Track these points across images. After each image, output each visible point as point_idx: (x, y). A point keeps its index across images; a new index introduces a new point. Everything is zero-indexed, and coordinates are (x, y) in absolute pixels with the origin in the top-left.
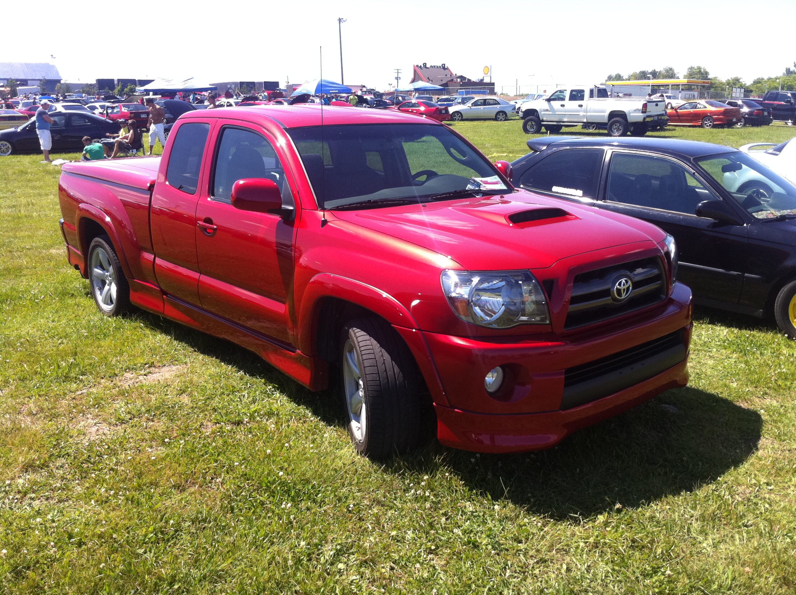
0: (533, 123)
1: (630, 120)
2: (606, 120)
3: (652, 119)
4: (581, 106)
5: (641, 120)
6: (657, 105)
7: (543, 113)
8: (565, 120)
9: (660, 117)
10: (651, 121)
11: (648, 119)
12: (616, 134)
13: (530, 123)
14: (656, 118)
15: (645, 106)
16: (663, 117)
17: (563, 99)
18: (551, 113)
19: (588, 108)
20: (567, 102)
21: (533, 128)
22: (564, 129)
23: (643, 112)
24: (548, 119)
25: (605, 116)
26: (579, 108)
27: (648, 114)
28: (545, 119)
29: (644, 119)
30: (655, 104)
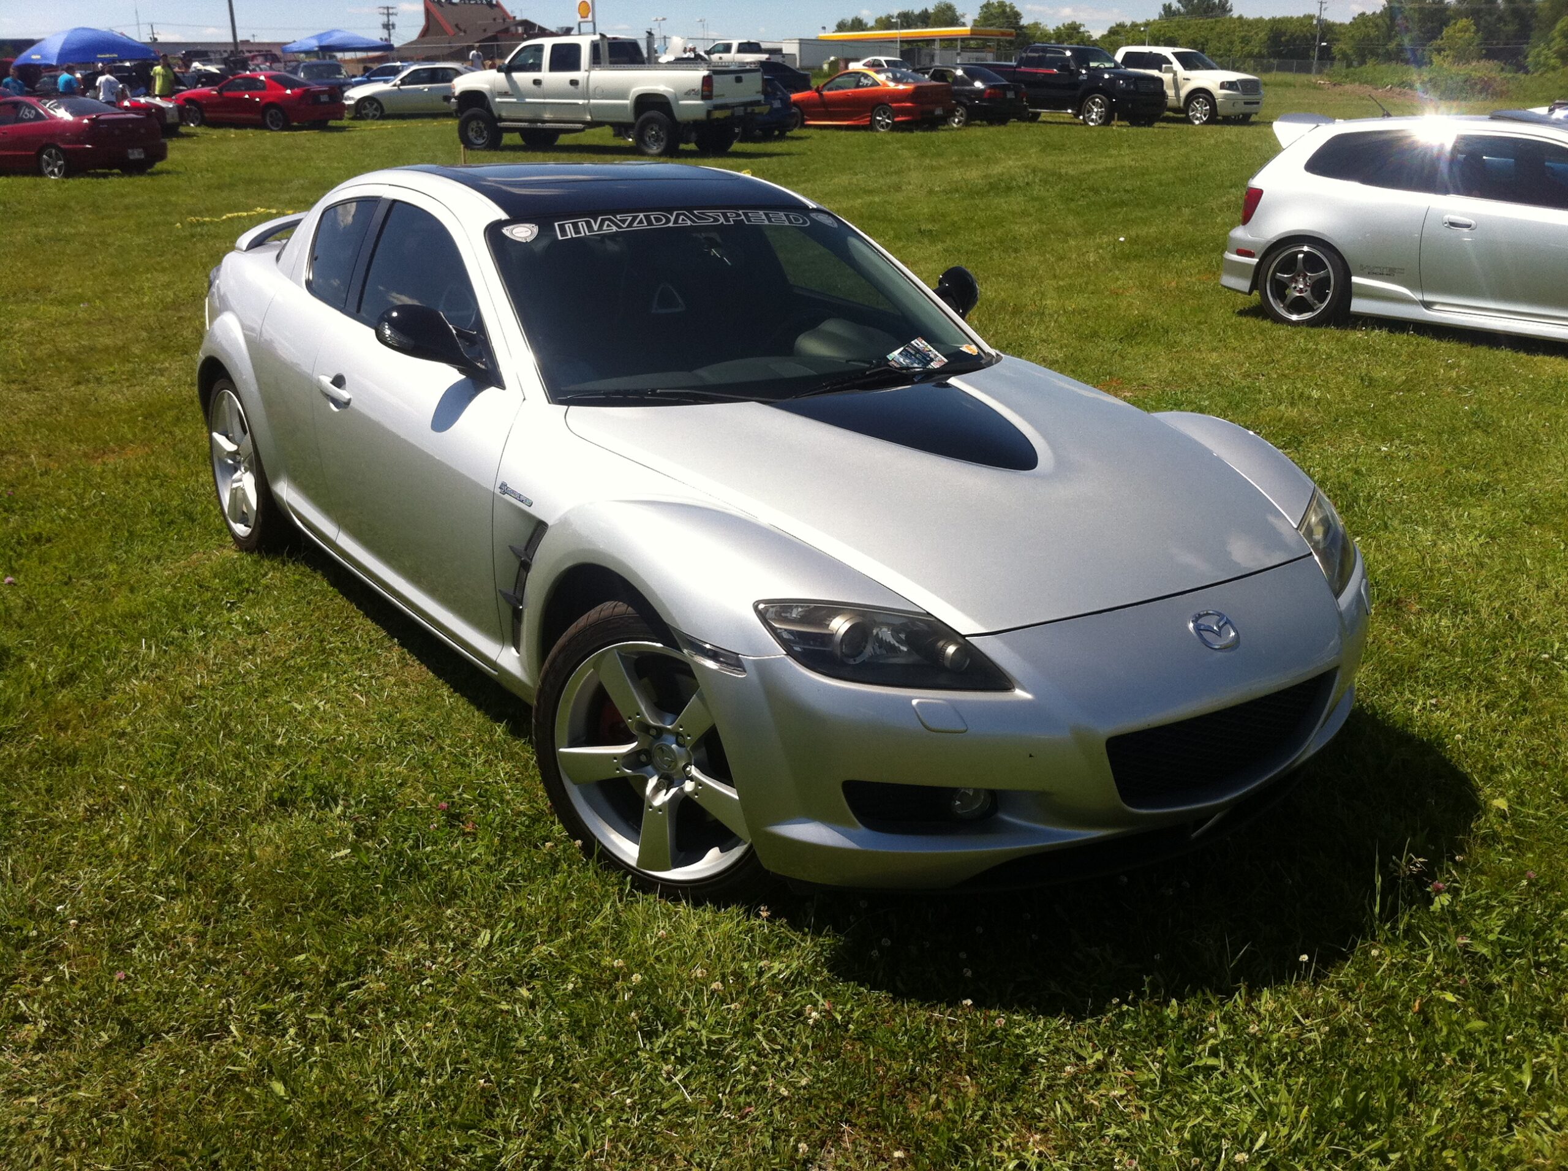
0: (482, 125)
1: (679, 116)
2: (629, 117)
3: (727, 113)
4: (574, 83)
5: (702, 115)
6: (739, 80)
7: (498, 100)
8: (547, 116)
9: (749, 110)
10: (726, 118)
11: (717, 114)
12: (655, 150)
13: (473, 124)
14: (740, 111)
15: (707, 81)
16: (757, 109)
17: (537, 67)
18: (514, 100)
19: (591, 86)
20: (547, 76)
21: (481, 136)
22: (564, 140)
23: (703, 98)
24: (514, 115)
25: (624, 106)
26: (572, 88)
27: (717, 101)
28: (504, 114)
29: (709, 112)
30: (733, 76)
